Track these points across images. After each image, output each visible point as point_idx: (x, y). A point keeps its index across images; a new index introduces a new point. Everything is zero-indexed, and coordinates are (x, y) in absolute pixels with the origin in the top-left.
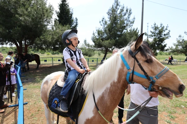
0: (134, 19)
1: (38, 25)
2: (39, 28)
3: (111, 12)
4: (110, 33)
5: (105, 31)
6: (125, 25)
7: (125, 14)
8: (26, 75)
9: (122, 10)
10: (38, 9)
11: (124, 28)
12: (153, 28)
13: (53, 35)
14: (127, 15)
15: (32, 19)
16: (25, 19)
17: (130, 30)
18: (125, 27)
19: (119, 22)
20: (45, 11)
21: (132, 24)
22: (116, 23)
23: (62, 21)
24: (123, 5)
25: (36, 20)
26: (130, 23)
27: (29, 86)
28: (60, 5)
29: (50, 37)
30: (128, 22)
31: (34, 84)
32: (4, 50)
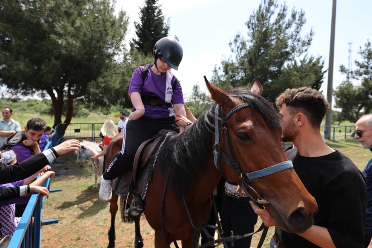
0: (311, 34)
1: (93, 56)
2: (95, 61)
3: (254, 21)
4: (253, 68)
5: (242, 64)
6: (288, 50)
7: (289, 25)
8: (67, 160)
9: (282, 16)
10: (94, 21)
11: (286, 56)
12: (362, 53)
13: (123, 74)
14: (294, 26)
15: (83, 42)
16: (68, 43)
17: (301, 61)
18: (288, 53)
19: (273, 42)
20: (109, 24)
21: (305, 48)
22: (267, 47)
23: (145, 45)
24: (283, 4)
25: (90, 44)
26: (300, 44)
27: (68, 184)
28: (142, 12)
29: (116, 80)
30: (295, 43)
31: (79, 180)
32: (32, 105)
